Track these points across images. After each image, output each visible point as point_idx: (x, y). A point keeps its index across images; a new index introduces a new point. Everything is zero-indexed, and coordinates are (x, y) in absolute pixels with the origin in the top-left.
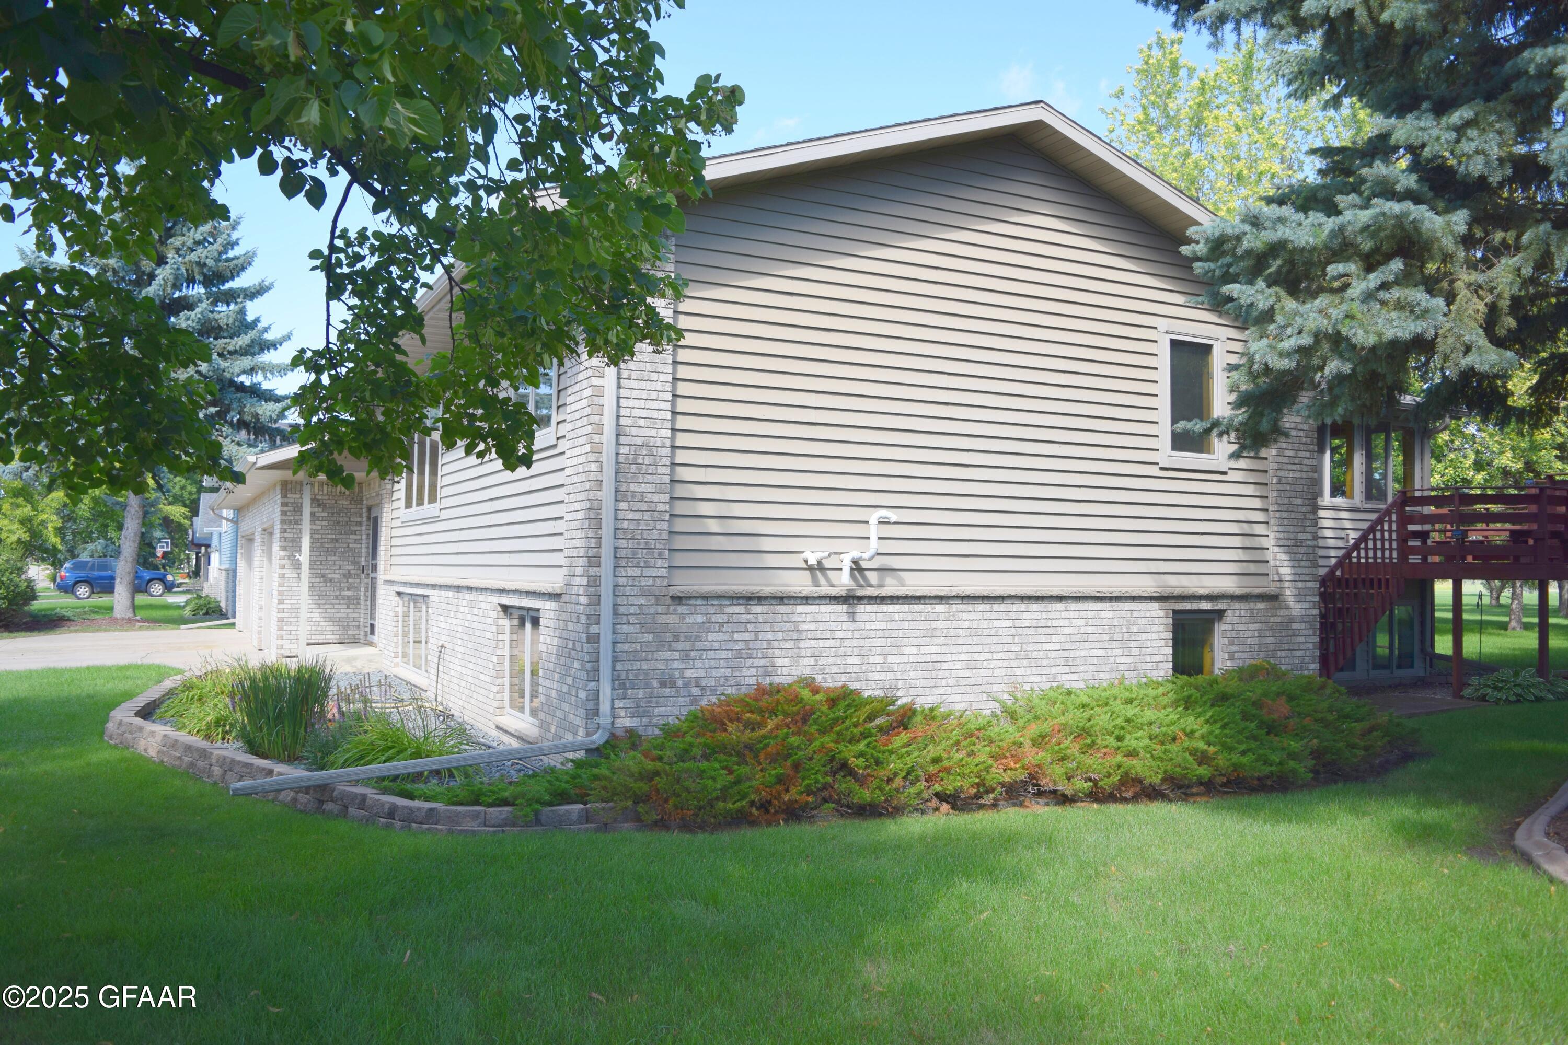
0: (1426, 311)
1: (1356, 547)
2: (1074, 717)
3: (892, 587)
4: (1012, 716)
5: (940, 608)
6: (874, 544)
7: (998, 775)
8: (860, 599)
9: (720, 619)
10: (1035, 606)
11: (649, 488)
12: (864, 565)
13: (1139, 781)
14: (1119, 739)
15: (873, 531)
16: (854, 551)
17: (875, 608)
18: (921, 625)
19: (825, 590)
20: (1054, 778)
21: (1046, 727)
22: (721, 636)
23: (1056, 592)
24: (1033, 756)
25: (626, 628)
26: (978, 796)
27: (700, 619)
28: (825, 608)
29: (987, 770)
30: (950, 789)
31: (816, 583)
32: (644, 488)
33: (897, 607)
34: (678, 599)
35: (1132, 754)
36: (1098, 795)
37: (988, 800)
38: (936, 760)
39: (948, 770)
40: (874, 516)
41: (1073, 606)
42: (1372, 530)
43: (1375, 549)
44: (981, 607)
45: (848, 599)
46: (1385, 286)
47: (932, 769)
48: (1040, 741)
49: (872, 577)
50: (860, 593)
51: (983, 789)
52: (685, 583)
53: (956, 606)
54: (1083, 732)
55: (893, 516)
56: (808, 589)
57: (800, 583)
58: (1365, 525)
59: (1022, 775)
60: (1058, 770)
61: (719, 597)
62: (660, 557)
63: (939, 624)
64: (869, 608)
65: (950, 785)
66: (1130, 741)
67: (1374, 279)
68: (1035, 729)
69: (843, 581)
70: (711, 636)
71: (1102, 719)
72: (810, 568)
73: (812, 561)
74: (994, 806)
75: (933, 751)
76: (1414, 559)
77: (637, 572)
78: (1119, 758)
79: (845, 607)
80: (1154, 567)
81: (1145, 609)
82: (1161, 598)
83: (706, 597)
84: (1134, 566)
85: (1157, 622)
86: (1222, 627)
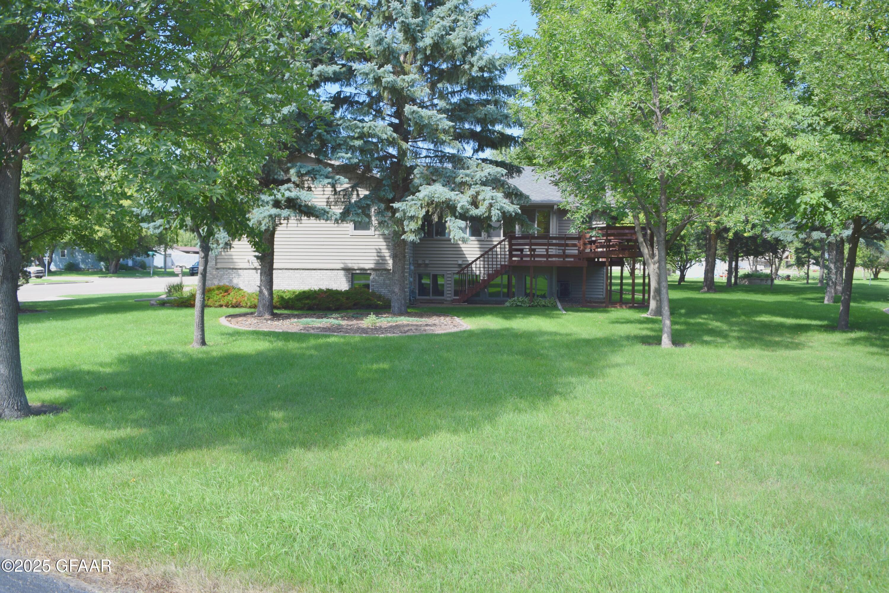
8: (259, 269)
9: (228, 273)
19: (252, 267)
22: (227, 276)
27: (223, 273)
28: (251, 271)
31: (249, 265)
34: (217, 269)
44: (291, 271)
45: (256, 269)
50: (258, 267)
52: (219, 266)
53: (284, 271)
57: (246, 266)
61: (228, 268)
62: (214, 260)
69: (256, 265)
70: (225, 276)
72: (249, 262)
79: (255, 271)
80: (346, 262)
81: (342, 273)
82: (347, 270)
83: (223, 268)
84: (339, 261)
85: (346, 276)
86: (371, 277)
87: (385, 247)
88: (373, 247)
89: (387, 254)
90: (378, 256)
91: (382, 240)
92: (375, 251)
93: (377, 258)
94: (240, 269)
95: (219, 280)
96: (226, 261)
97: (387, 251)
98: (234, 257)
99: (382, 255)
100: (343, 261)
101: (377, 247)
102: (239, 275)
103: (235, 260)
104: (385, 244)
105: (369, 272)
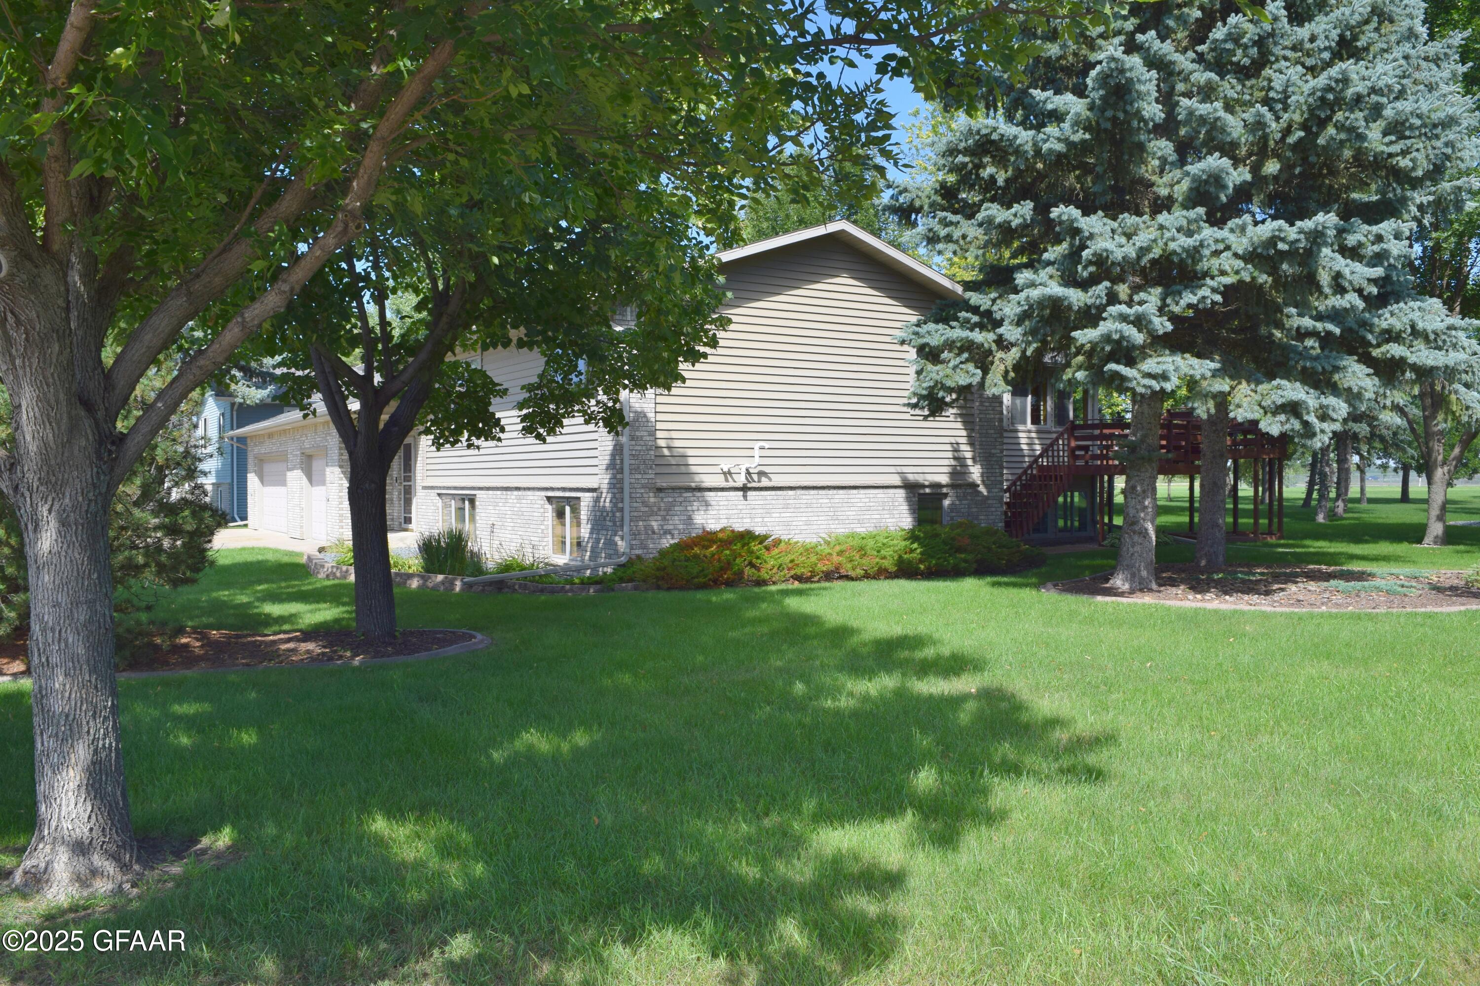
0: (974, 374)
1: (1041, 456)
2: (856, 542)
3: (765, 482)
4: (828, 543)
5: (791, 493)
6: (757, 460)
7: (821, 567)
8: (751, 489)
9: (681, 499)
10: (841, 492)
11: (645, 434)
12: (751, 471)
13: (886, 570)
14: (878, 552)
15: (757, 453)
16: (745, 464)
17: (757, 493)
18: (781, 502)
19: (731, 484)
20: (847, 569)
21: (843, 547)
22: (681, 508)
23: (852, 484)
24: (836, 559)
25: (635, 505)
26: (812, 577)
27: (670, 500)
28: (732, 493)
29: (816, 565)
30: (799, 573)
31: (727, 480)
32: (642, 433)
33: (769, 493)
34: (660, 490)
35: (884, 558)
36: (867, 576)
37: (816, 579)
38: (792, 561)
39: (797, 565)
40: (757, 445)
41: (862, 491)
42: (1052, 445)
43: (1053, 456)
44: (812, 492)
45: (744, 489)
46: (962, 363)
47: (790, 565)
48: (840, 553)
49: (755, 477)
50: (749, 485)
51: (813, 573)
52: (662, 483)
53: (799, 492)
54: (861, 549)
55: (767, 445)
56: (724, 484)
57: (719, 481)
58: (1048, 442)
59: (831, 567)
60: (849, 566)
61: (680, 488)
62: (651, 468)
63: (791, 502)
64: (754, 493)
65: (799, 571)
66: (883, 552)
67: (958, 360)
68: (838, 548)
69: (741, 480)
70: (676, 508)
71: (871, 543)
72: (724, 473)
73: (726, 470)
74: (818, 581)
75: (791, 557)
76: (1080, 463)
77: (640, 476)
78: (877, 560)
79: (741, 493)
80: (905, 469)
81: (901, 493)
82: (911, 488)
83: (674, 489)
84: (892, 469)
85: (908, 499)
86: (947, 502)
87: (964, 440)
88: (947, 440)
89: (967, 452)
90: (955, 458)
91: (959, 425)
92: (949, 447)
93: (953, 462)
94: (710, 490)
95: (664, 519)
96: (674, 469)
97: (968, 448)
98: (691, 461)
99: (961, 455)
100: (899, 469)
101: (953, 440)
102: (707, 505)
103: (694, 469)
104: (964, 433)
105: (945, 490)
